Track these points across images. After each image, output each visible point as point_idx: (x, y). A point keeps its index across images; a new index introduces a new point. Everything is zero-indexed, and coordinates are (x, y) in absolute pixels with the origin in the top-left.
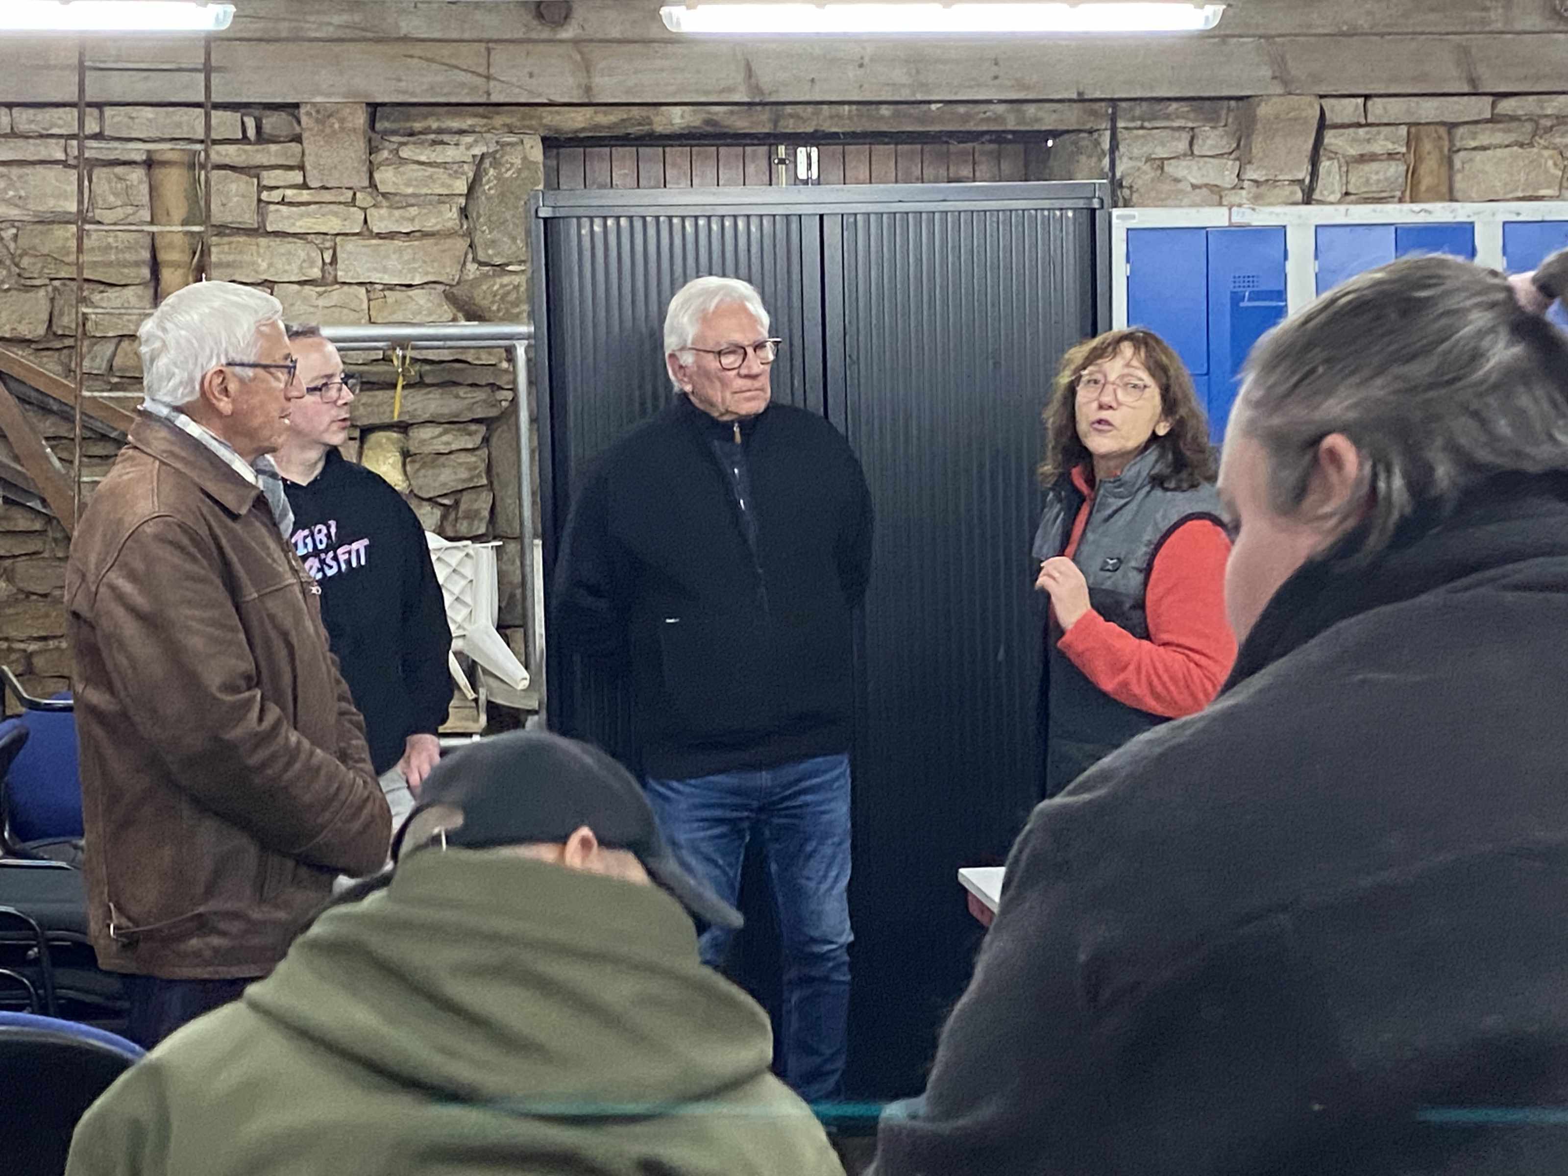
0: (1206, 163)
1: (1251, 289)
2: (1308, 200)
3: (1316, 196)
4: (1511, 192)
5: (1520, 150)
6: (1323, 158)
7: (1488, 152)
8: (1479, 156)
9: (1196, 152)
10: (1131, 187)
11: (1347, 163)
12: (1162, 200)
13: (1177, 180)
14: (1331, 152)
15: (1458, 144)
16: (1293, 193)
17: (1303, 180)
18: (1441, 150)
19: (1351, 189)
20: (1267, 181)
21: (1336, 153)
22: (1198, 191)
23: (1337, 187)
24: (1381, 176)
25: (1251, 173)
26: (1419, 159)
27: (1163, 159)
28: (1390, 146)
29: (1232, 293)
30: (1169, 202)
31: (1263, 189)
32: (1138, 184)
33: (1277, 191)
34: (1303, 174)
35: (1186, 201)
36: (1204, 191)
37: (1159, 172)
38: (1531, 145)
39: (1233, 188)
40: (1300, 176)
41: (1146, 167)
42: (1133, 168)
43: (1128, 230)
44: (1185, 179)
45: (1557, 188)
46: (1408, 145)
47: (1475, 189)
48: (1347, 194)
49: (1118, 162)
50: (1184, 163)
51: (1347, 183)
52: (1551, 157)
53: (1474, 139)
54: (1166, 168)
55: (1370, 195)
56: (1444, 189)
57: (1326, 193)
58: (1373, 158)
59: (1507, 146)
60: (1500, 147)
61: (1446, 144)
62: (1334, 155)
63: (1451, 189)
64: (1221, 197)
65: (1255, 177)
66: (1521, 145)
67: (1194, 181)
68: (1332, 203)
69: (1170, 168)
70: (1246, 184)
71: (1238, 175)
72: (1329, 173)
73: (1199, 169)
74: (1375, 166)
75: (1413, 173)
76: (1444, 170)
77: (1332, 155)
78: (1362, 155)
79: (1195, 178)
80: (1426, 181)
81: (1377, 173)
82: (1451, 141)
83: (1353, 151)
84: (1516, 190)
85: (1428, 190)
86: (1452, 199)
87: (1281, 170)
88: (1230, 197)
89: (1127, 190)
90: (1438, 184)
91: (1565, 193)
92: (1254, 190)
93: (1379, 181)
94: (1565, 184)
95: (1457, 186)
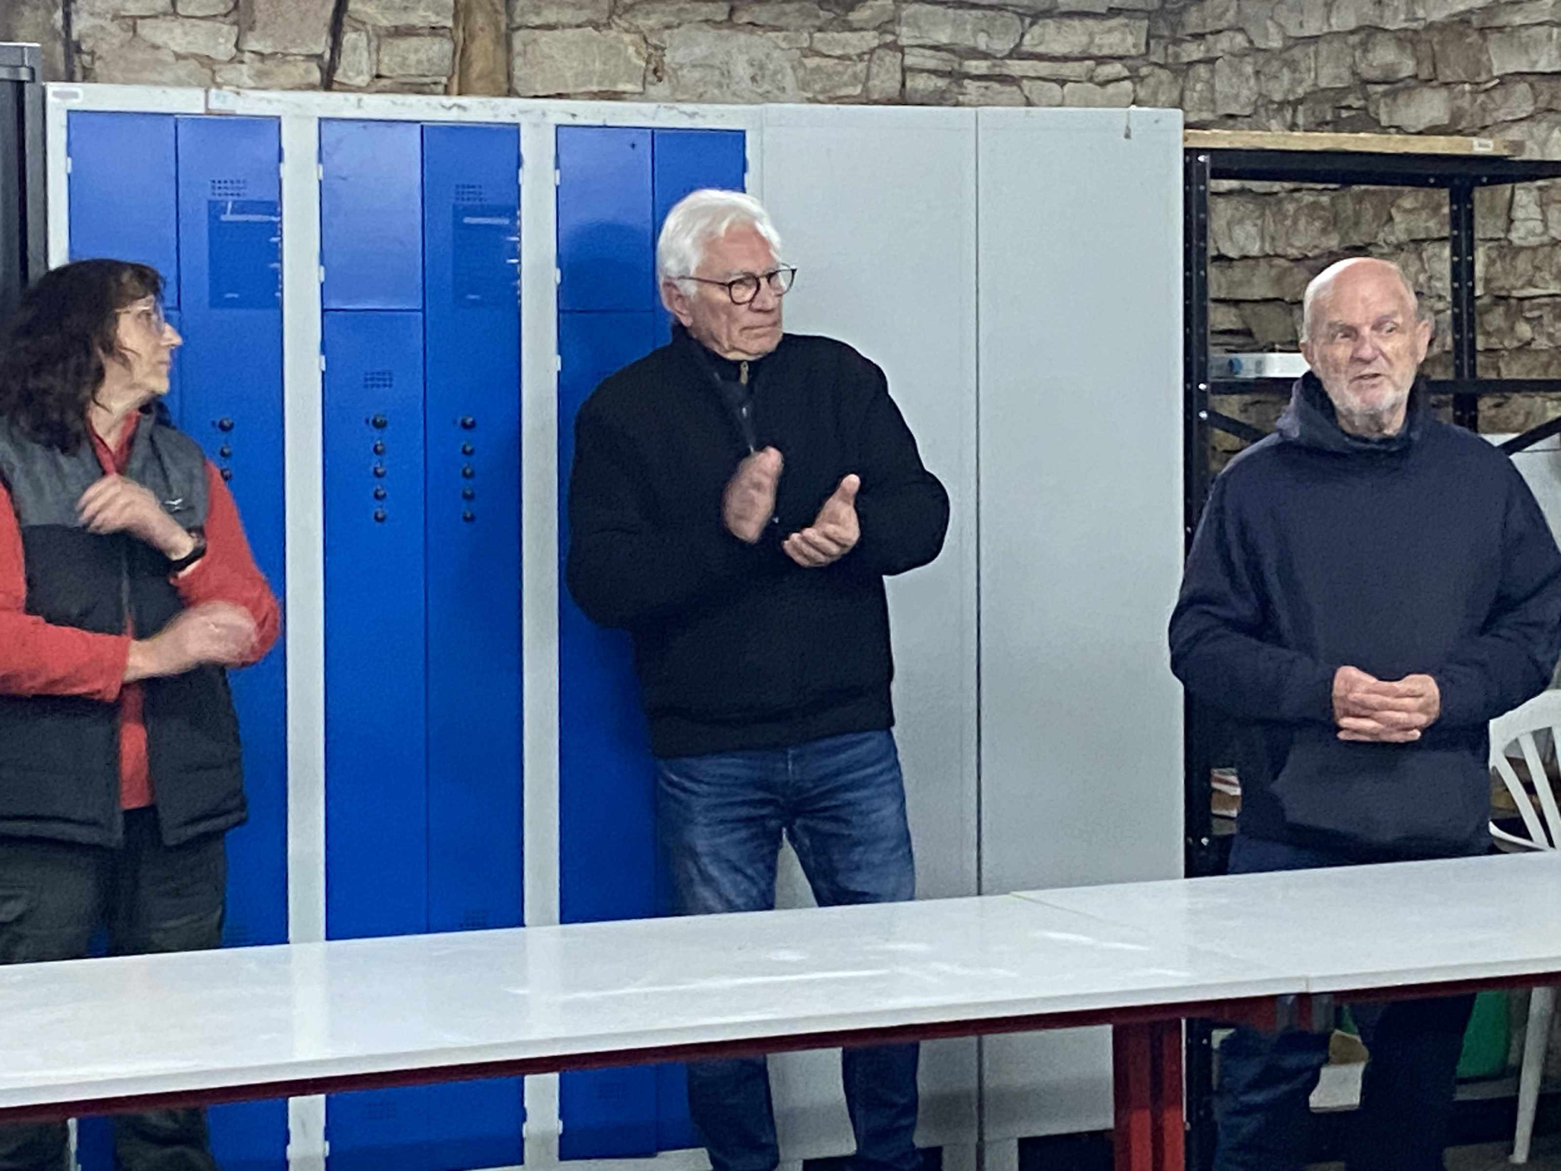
0: (193, 26)
1: (236, 198)
2: (328, 84)
3: (338, 77)
4: (584, 84)
5: (595, 33)
6: (346, 28)
7: (557, 33)
8: (545, 37)
9: (180, 10)
10: (92, 53)
11: (379, 37)
12: (135, 72)
13: (155, 47)
14: (356, 20)
15: (518, 20)
16: (308, 71)
17: (322, 56)
18: (497, 28)
19: (384, 72)
20: (274, 54)
21: (364, 23)
22: (182, 62)
23: (365, 67)
24: (423, 56)
25: (253, 43)
26: (470, 37)
27: (134, 18)
28: (434, 19)
29: (210, 202)
30: (146, 75)
31: (270, 64)
32: (103, 49)
33: (288, 68)
34: (322, 46)
35: (168, 76)
36: (193, 64)
37: (131, 34)
38: (608, 26)
39: (231, 61)
40: (318, 50)
41: (113, 27)
42: (94, 27)
43: (69, 111)
44: (166, 46)
45: (640, 83)
46: (455, 17)
47: (539, 78)
48: (379, 76)
49: (74, 17)
50: (163, 24)
51: (379, 62)
52: (633, 43)
53: (538, 14)
54: (139, 30)
55: (408, 80)
56: (502, 78)
57: (351, 74)
58: (410, 32)
59: (579, 26)
60: (570, 26)
61: (503, 20)
62: (360, 25)
63: (509, 77)
64: (214, 72)
65: (257, 47)
66: (597, 27)
67: (177, 49)
68: (359, 89)
69: (146, 29)
70: (247, 57)
71: (237, 45)
72: (355, 48)
73: (186, 34)
74: (414, 41)
75: (462, 55)
76: (501, 55)
77: (359, 26)
78: (396, 27)
79: (180, 45)
80: (477, 67)
81: (416, 51)
82: (510, 15)
83: (384, 23)
84: (590, 82)
85: (480, 77)
86: (511, 92)
87: (293, 41)
88: (226, 74)
89: (86, 58)
90: (493, 72)
91: (651, 90)
92: (258, 65)
93: (419, 62)
94: (651, 78)
95: (517, 73)
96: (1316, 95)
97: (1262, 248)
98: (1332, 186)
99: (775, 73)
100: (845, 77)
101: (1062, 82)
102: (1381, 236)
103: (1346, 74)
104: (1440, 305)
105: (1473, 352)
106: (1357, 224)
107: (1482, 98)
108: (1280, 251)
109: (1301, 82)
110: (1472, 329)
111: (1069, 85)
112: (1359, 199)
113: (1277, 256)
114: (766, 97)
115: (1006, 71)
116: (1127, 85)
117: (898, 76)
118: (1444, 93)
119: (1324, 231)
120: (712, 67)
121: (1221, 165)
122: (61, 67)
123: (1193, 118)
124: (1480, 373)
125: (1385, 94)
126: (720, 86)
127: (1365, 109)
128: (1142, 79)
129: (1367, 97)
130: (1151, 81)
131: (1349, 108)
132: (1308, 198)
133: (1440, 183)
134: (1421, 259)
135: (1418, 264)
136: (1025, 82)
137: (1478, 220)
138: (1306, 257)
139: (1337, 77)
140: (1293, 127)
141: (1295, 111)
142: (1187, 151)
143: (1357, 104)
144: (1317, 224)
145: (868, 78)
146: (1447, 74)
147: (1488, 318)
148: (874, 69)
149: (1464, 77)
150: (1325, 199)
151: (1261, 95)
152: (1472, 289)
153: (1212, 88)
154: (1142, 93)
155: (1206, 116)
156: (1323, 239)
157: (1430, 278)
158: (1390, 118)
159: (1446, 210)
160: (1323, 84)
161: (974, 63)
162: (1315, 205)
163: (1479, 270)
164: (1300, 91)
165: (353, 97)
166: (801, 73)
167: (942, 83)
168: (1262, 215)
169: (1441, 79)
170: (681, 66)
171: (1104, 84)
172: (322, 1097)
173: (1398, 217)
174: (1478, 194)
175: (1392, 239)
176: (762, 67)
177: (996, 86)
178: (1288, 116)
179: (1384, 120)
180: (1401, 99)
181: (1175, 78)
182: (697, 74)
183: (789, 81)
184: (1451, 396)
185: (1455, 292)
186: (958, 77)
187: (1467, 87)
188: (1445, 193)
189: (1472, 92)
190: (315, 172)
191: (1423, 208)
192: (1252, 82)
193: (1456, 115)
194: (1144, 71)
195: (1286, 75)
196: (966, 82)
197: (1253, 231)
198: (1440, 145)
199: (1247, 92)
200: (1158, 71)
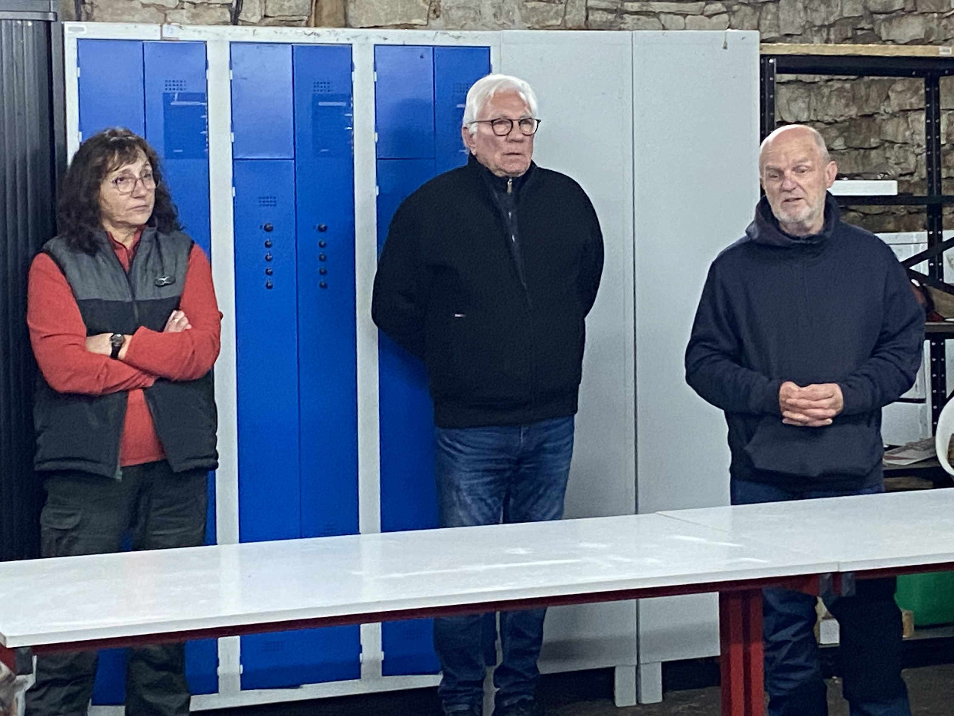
1: (179, 91)
2: (235, 22)
3: (242, 17)
4: (391, 21)
10: (92, 4)
12: (118, 15)
13: (130, 0)
16: (223, 14)
17: (231, 4)
19: (269, 14)
20: (203, 3)
22: (147, 9)
23: (258, 11)
24: (292, 4)
29: (164, 94)
30: (126, 17)
31: (200, 10)
32: (98, 1)
33: (211, 12)
35: (137, 17)
36: (153, 10)
39: (176, 8)
40: (229, 1)
43: (78, 39)
45: (425, 19)
47: (364, 17)
48: (266, 16)
51: (266, 7)
55: (284, 18)
56: (340, 16)
57: (249, 15)
63: (346, 16)
64: (166, 15)
67: (143, 1)
68: (253, 24)
70: (186, 5)
75: (316, 2)
76: (340, 1)
80: (326, 9)
81: (289, 1)
84: (395, 18)
85: (328, 16)
86: (347, 25)
88: (173, 16)
89: (88, 7)
90: (336, 13)
91: (433, 23)
92: (193, 10)
93: (290, 7)
94: (432, 15)
95: (351, 14)
96: (842, 21)
97: (809, 116)
98: (853, 77)
99: (509, 12)
100: (551, 14)
101: (685, 15)
102: (882, 108)
103: (860, 7)
104: (918, 151)
105: (939, 180)
106: (867, 100)
107: (944, 22)
108: (819, 118)
109: (832, 13)
110: (939, 164)
111: (689, 17)
112: (869, 86)
113: (818, 121)
114: (503, 27)
115: (650, 9)
116: (725, 16)
117: (584, 13)
118: (921, 19)
119: (847, 105)
120: (469, 8)
121: (783, 65)
122: (73, 12)
123: (765, 36)
124: (944, 192)
125: (884, 20)
126: (474, 20)
127: (872, 29)
128: (734, 13)
129: (873, 22)
130: (741, 14)
131: (862, 29)
132: (837, 85)
133: (919, 75)
134: (907, 122)
135: (905, 125)
136: (662, 16)
137: (942, 98)
138: (836, 122)
139: (856, 10)
140: (827, 41)
141: (829, 31)
142: (762, 56)
143: (867, 26)
144: (843, 101)
145: (565, 15)
146: (923, 8)
147: (949, 157)
148: (568, 9)
149: (933, 8)
150: (848, 86)
151: (808, 21)
152: (939, 140)
153: (778, 18)
154: (734, 21)
155: (773, 35)
156: (847, 110)
157: (913, 134)
158: (888, 34)
159: (923, 91)
160: (846, 15)
161: (630, 4)
162: (841, 90)
163: (943, 128)
164: (832, 19)
165: (250, 29)
166: (524, 11)
167: (611, 17)
168: (810, 95)
169: (920, 10)
170: (451, 8)
171: (710, 16)
172: (238, 638)
173: (892, 95)
174: (942, 81)
175: (889, 110)
176: (500, 7)
177: (643, 18)
178: (825, 35)
179: (884, 37)
180: (895, 23)
181: (754, 13)
182: (460, 13)
183: (517, 16)
184: (925, 206)
185: (928, 142)
186: (620, 13)
187: (936, 15)
188: (921, 82)
189: (938, 18)
190: (228, 75)
191: (909, 89)
192: (802, 14)
193: (929, 33)
194: (736, 8)
195: (823, 8)
196: (625, 16)
197: (803, 105)
198: (919, 51)
199: (800, 20)
200: (743, 7)
